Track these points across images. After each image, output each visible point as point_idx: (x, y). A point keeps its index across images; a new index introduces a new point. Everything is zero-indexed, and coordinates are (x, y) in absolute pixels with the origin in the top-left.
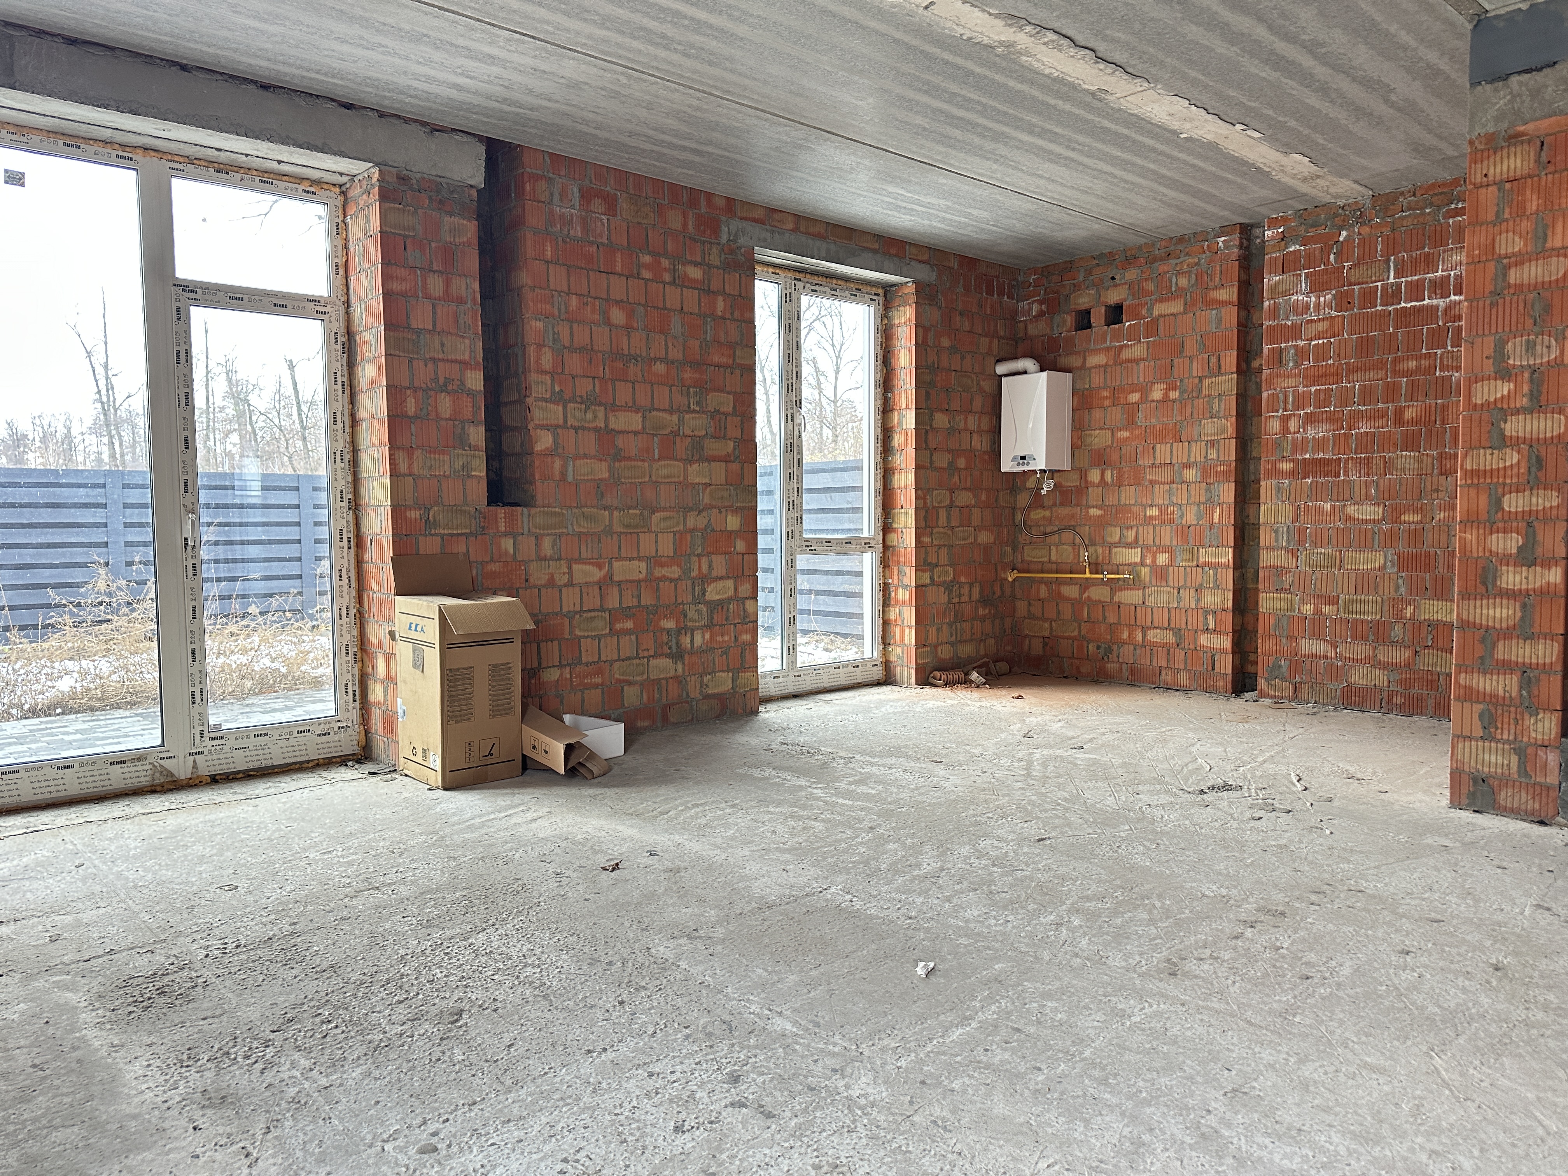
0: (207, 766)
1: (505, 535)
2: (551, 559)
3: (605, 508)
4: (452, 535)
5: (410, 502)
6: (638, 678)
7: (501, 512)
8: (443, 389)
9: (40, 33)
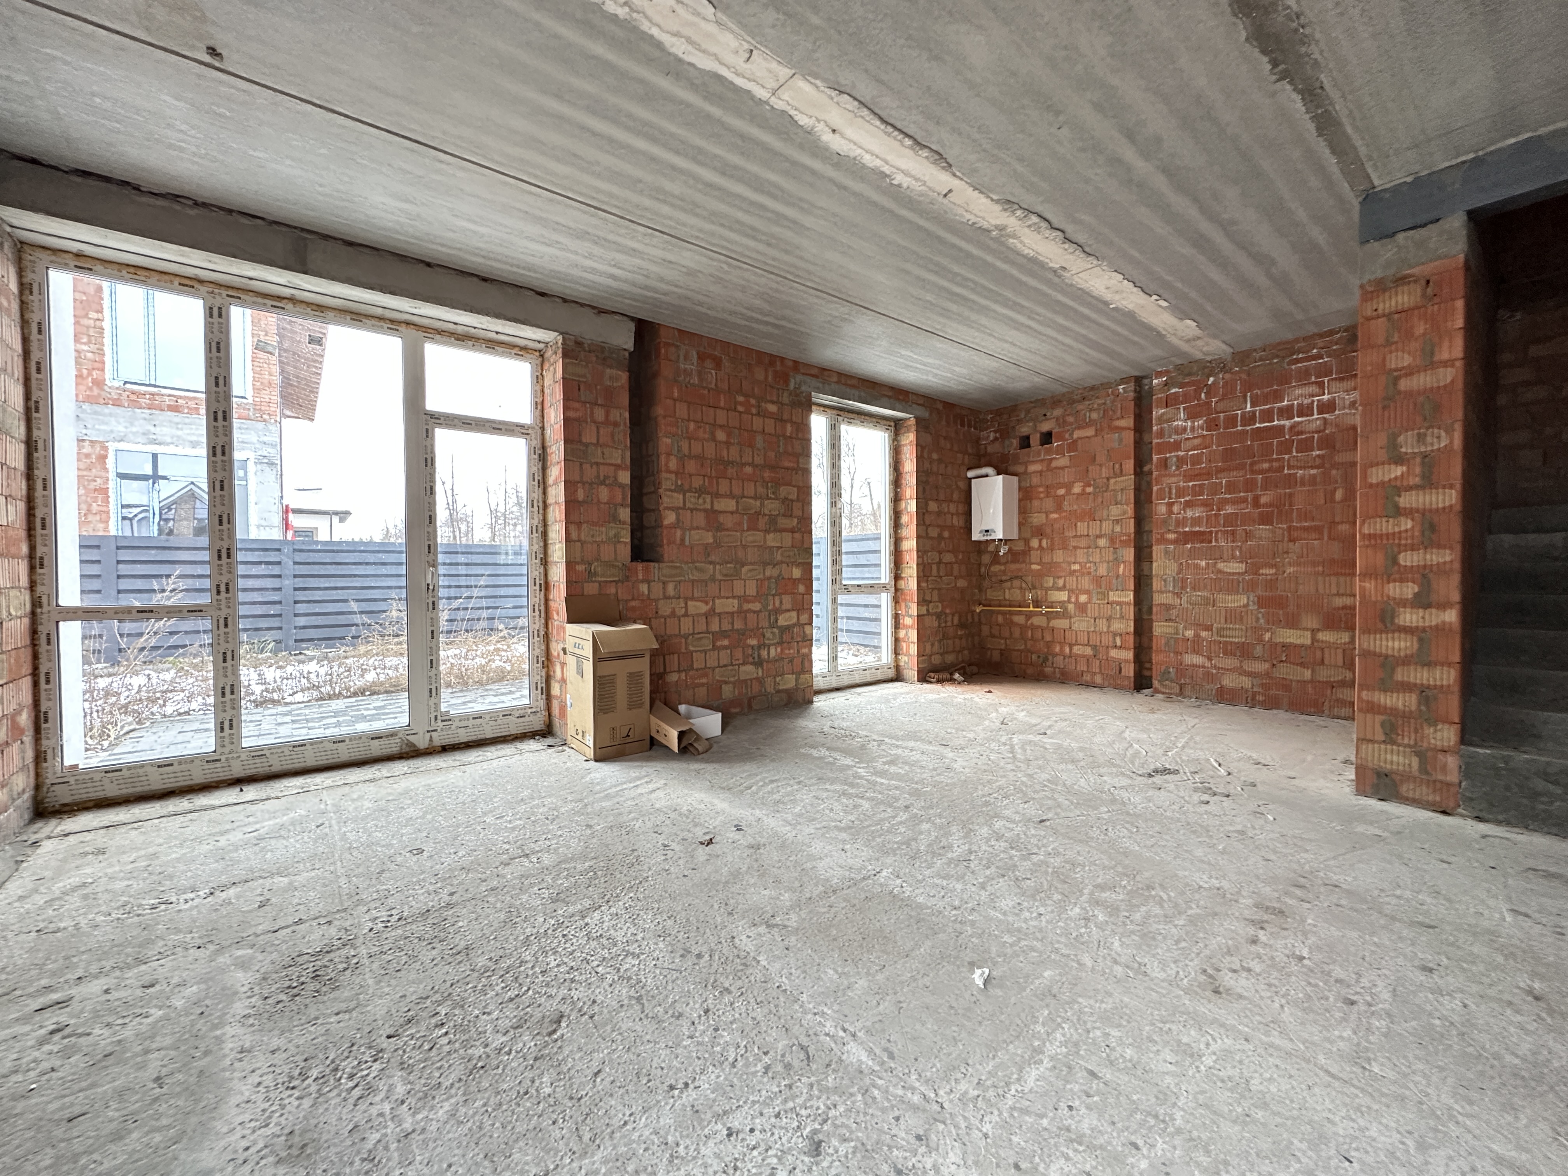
0: (439, 739)
1: (642, 581)
2: (674, 597)
3: (711, 563)
4: (606, 582)
5: (578, 560)
6: (732, 679)
7: (640, 566)
8: (603, 483)
9: (326, 237)
